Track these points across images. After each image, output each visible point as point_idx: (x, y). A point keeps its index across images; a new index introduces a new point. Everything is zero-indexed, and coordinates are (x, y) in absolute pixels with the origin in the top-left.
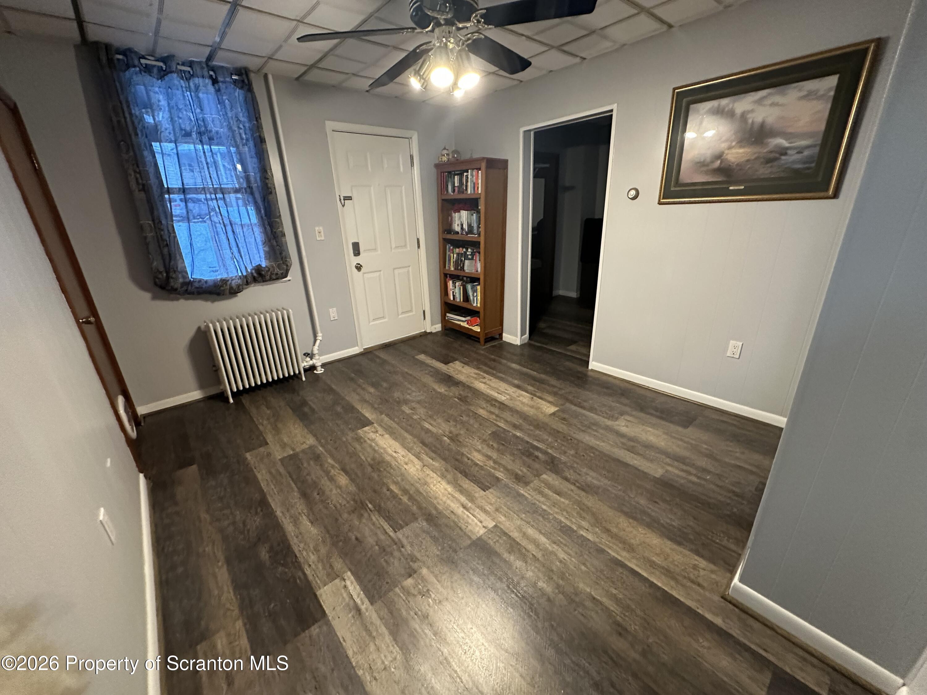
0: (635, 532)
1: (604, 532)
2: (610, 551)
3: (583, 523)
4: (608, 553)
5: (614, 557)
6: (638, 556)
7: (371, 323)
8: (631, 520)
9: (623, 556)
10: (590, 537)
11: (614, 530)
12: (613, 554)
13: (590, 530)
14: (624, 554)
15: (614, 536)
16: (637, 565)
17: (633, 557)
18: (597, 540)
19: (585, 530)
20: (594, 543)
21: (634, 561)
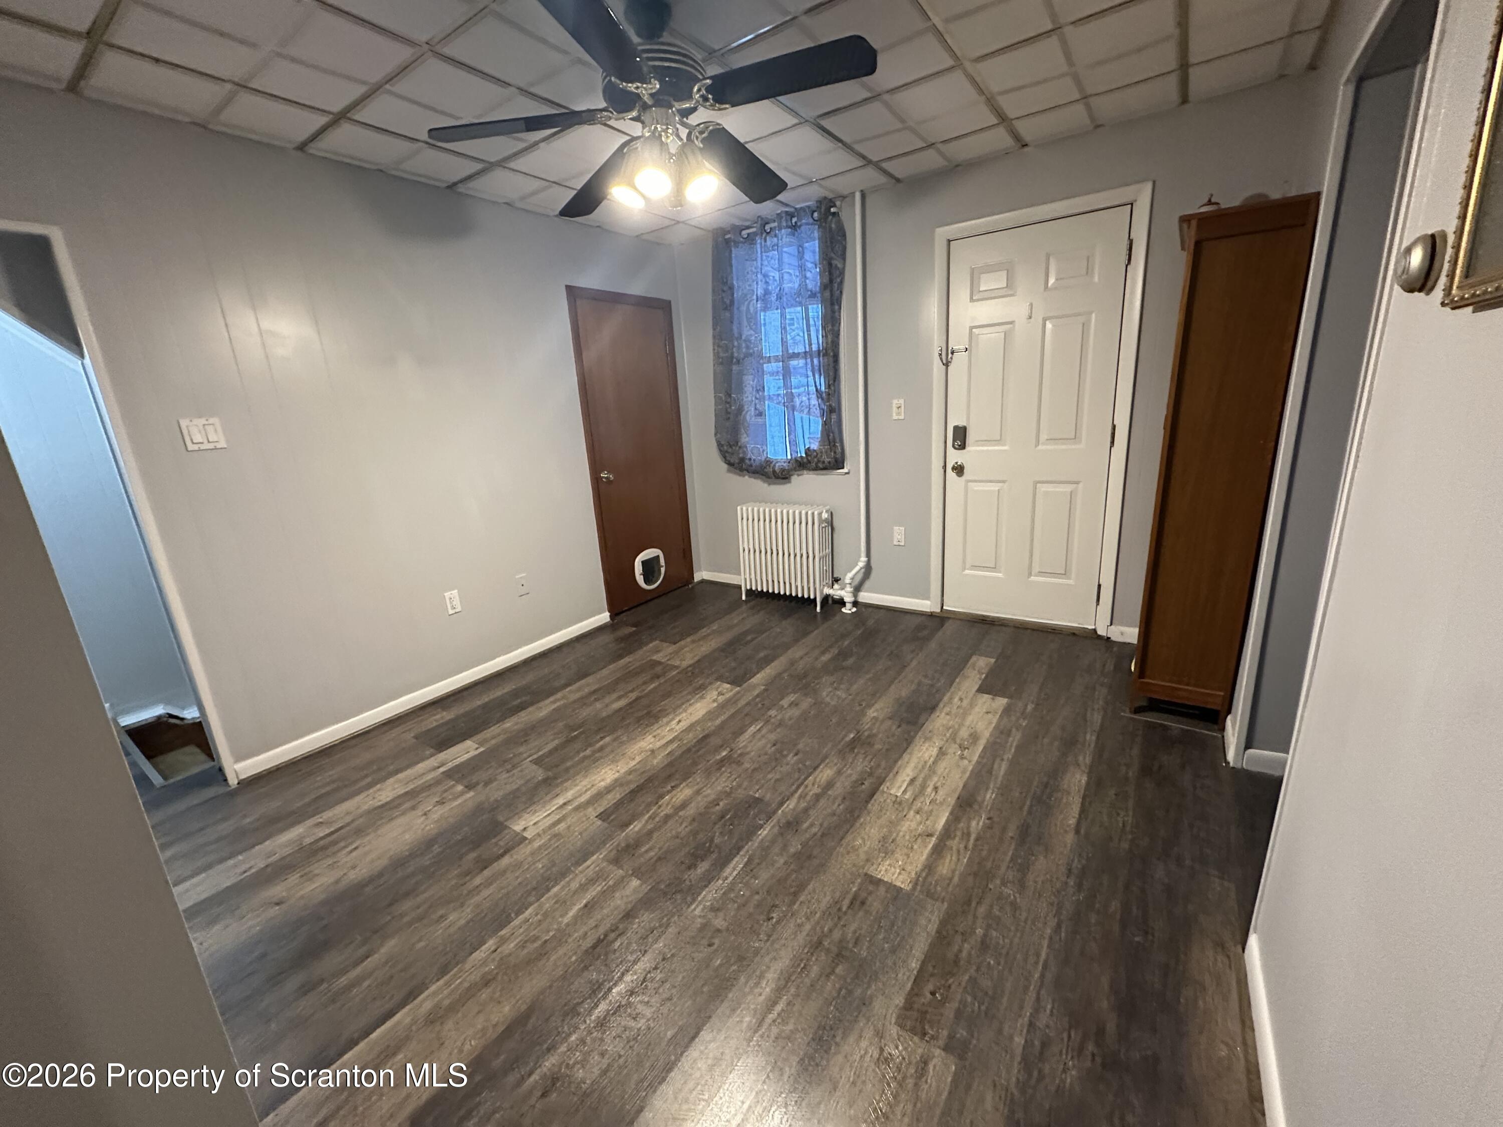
0: (470, 1032)
1: (483, 977)
2: (441, 982)
3: (512, 945)
4: (438, 980)
5: (427, 988)
6: (414, 1028)
7: (967, 572)
8: (501, 1028)
9: (425, 1003)
10: (479, 955)
11: (484, 995)
12: (433, 988)
13: (495, 954)
14: (428, 1005)
15: (471, 992)
16: (399, 1023)
17: (414, 1022)
18: (468, 966)
19: (493, 948)
20: (464, 961)
21: (408, 1020)
